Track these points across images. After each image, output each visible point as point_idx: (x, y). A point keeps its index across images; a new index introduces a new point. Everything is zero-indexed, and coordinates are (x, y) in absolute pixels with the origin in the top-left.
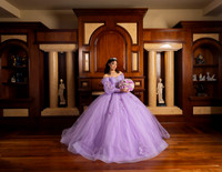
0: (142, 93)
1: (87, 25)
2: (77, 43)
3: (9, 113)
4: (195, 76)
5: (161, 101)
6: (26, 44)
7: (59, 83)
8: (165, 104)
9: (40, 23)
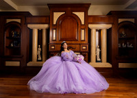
0: (87, 54)
1: (55, 13)
2: (49, 24)
3: (9, 64)
4: (120, 44)
5: (99, 59)
6: (20, 24)
7: (38, 47)
8: (101, 61)
9: (28, 12)
